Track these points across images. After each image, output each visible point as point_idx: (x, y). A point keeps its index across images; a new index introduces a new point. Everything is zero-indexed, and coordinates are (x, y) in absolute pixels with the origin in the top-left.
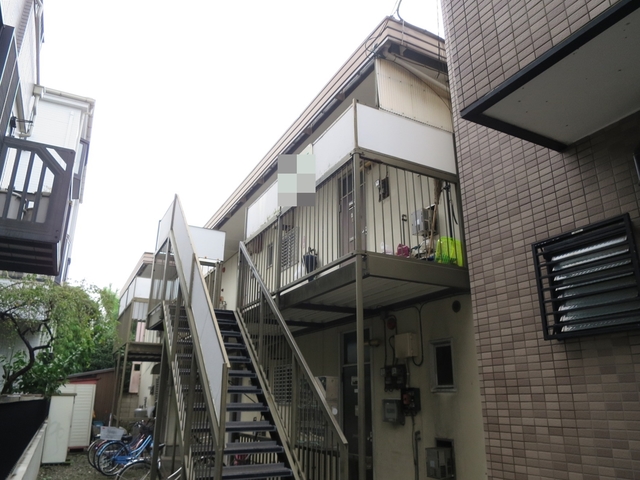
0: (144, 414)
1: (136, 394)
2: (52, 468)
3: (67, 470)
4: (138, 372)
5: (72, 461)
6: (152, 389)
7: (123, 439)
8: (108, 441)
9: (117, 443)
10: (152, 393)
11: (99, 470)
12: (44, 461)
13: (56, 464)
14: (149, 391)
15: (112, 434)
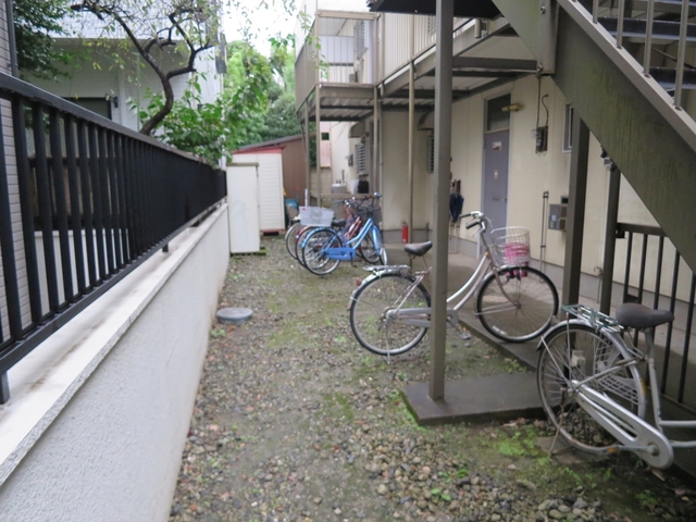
0: (344, 190)
1: (328, 168)
2: (244, 258)
3: (263, 263)
4: (326, 142)
5: (268, 248)
6: (351, 158)
7: (333, 225)
8: (312, 228)
9: (326, 230)
10: (351, 164)
11: (305, 266)
12: (234, 251)
13: (249, 254)
14: (346, 162)
15: (315, 218)
